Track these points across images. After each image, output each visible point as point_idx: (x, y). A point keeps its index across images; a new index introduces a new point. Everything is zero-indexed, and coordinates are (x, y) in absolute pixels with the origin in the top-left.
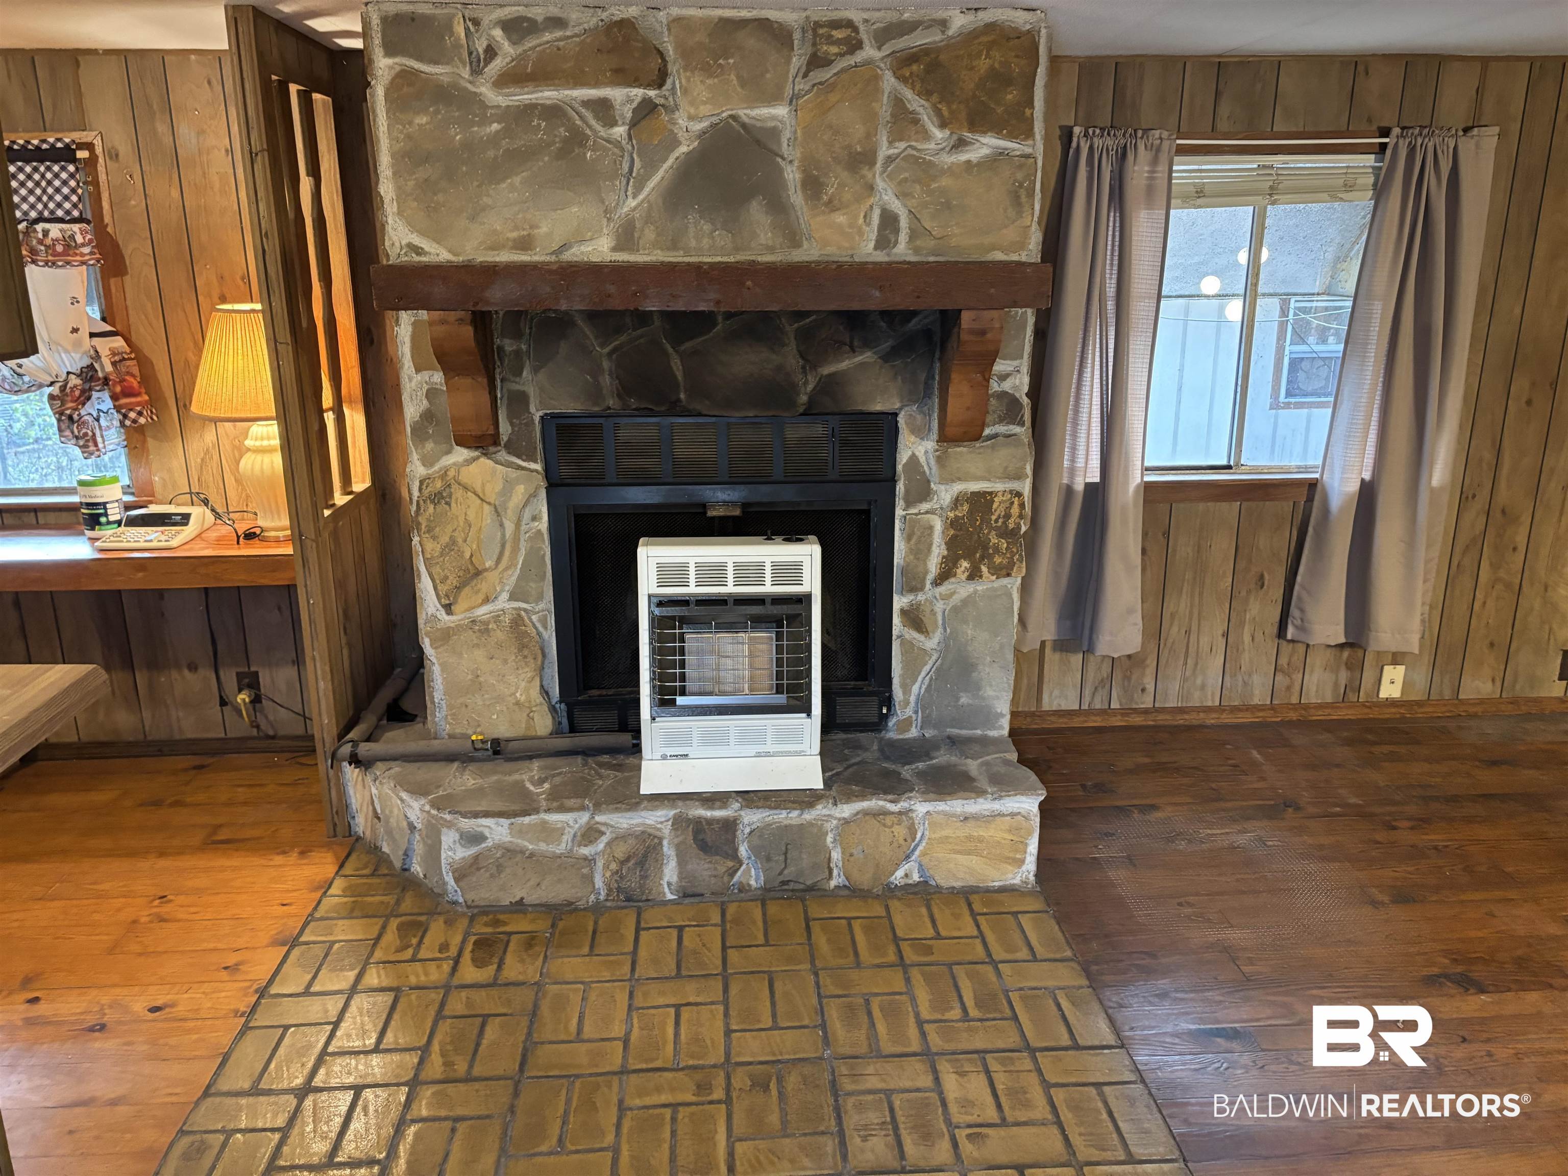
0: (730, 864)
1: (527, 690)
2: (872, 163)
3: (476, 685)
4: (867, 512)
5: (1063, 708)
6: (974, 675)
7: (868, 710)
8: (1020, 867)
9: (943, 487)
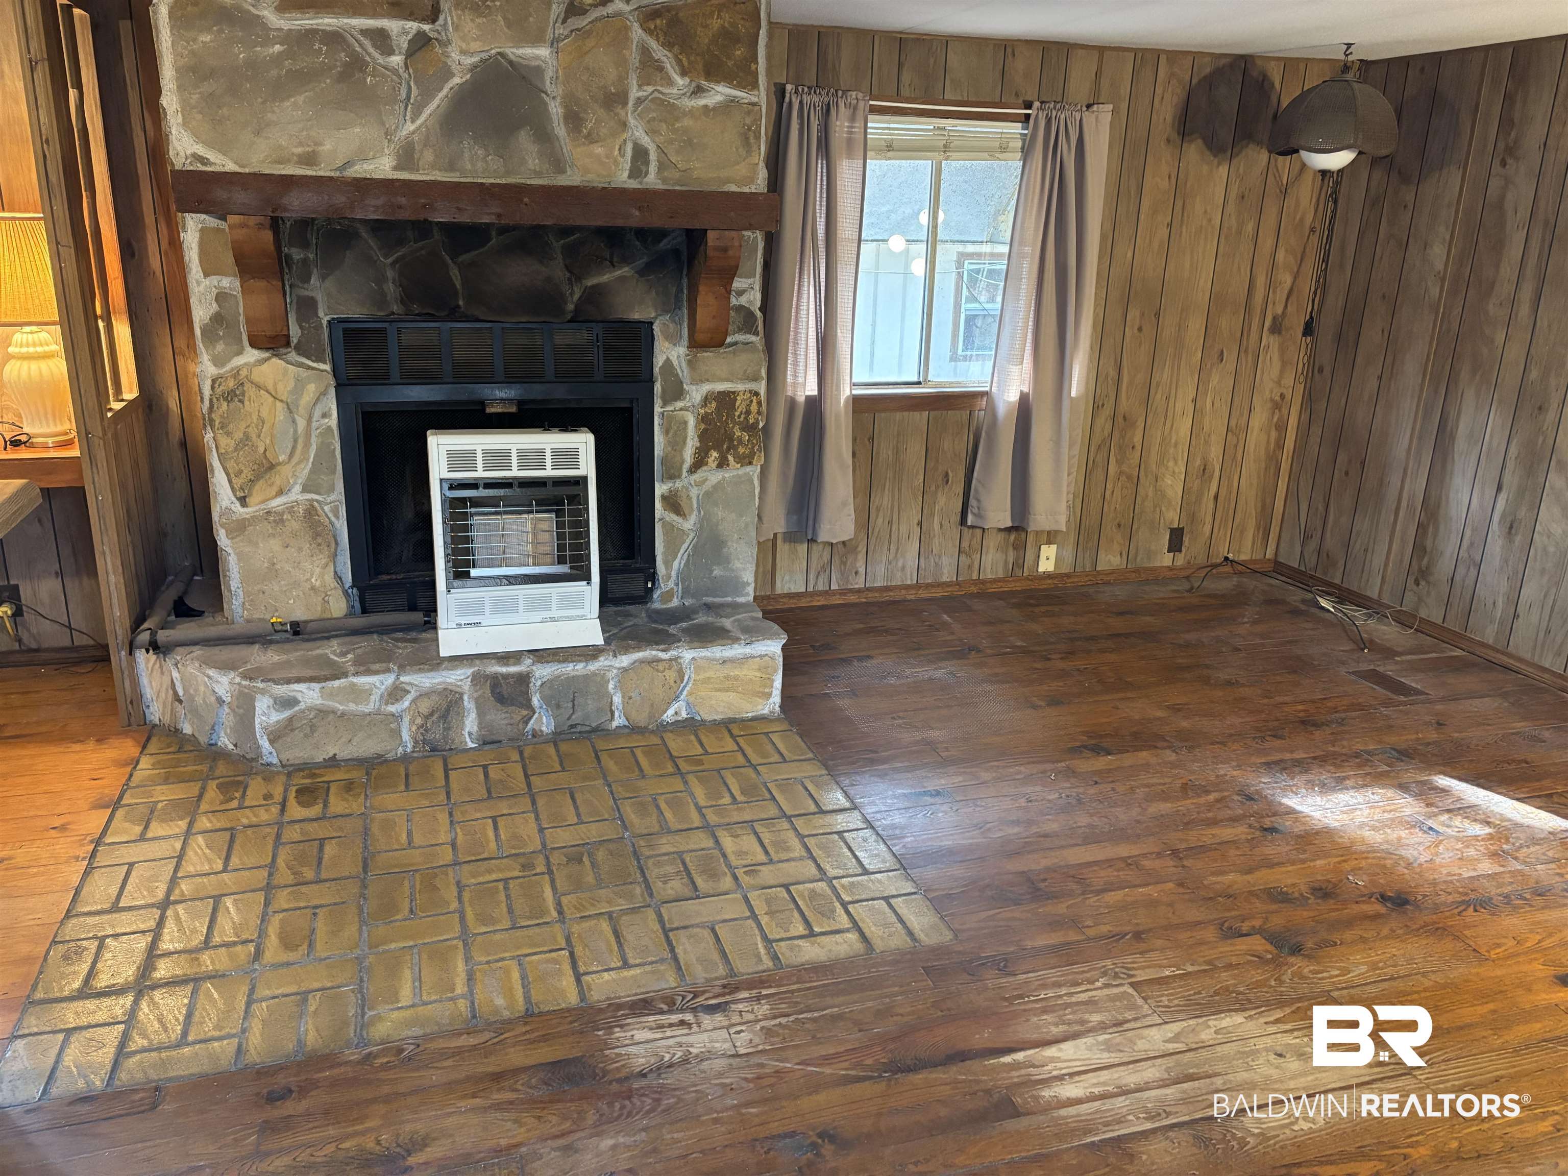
0: (525, 712)
1: (321, 575)
2: (625, 103)
3: (273, 571)
4: (630, 410)
5: (793, 591)
6: (725, 550)
7: (635, 586)
8: (768, 699)
9: (694, 387)
